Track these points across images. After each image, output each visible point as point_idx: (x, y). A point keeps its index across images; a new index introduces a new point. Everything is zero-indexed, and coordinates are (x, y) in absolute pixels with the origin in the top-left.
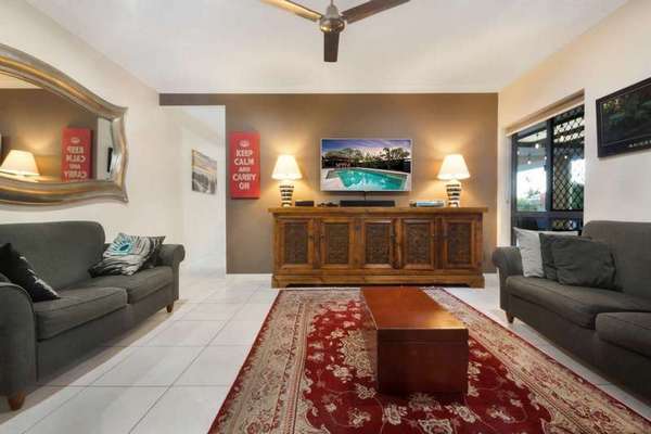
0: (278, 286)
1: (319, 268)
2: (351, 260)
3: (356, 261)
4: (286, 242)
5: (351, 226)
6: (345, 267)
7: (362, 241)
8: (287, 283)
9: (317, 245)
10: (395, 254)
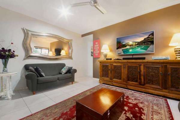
0: (100, 83)
1: (112, 80)
2: (122, 79)
3: (124, 79)
4: (103, 70)
5: (122, 67)
6: (120, 81)
7: (126, 72)
8: (103, 83)
9: (111, 72)
10: (140, 79)
